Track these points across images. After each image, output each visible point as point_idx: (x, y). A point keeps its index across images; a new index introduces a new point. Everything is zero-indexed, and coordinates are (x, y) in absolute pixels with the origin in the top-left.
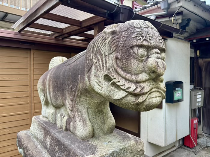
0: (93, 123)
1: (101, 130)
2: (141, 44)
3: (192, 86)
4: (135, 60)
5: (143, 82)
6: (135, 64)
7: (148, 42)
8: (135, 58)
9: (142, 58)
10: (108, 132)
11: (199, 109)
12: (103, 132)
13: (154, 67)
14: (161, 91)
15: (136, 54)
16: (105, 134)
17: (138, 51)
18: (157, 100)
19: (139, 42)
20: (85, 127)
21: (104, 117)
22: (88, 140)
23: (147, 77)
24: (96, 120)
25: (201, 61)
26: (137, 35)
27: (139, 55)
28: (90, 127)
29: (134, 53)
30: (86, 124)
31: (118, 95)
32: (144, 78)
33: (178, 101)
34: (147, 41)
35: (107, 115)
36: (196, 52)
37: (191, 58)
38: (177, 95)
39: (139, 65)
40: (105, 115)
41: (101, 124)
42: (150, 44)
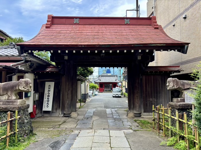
3: (34, 92)
6: (28, 85)
11: (37, 101)
25: (38, 81)
31: (26, 90)
33: (29, 97)
36: (36, 77)
37: (34, 79)
38: (29, 95)
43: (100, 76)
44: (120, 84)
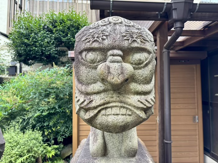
0: (108, 141)
1: (117, 151)
2: (90, 47)
4: (84, 67)
5: (95, 94)
6: (84, 72)
7: (99, 43)
8: (84, 65)
9: (94, 63)
10: (125, 155)
12: (121, 153)
13: (101, 74)
14: (130, 107)
15: (84, 60)
16: (122, 156)
17: (87, 56)
18: (116, 119)
19: (88, 45)
20: (93, 143)
21: (123, 136)
22: (96, 158)
23: (101, 87)
24: (112, 137)
26: (87, 37)
27: (88, 60)
28: (99, 144)
29: (82, 58)
30: (97, 140)
32: (97, 88)
34: (98, 41)
35: (127, 134)
39: (90, 73)
40: (124, 134)
41: (118, 144)
42: (101, 45)
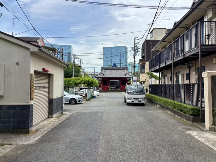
43: (103, 69)
44: (135, 78)
